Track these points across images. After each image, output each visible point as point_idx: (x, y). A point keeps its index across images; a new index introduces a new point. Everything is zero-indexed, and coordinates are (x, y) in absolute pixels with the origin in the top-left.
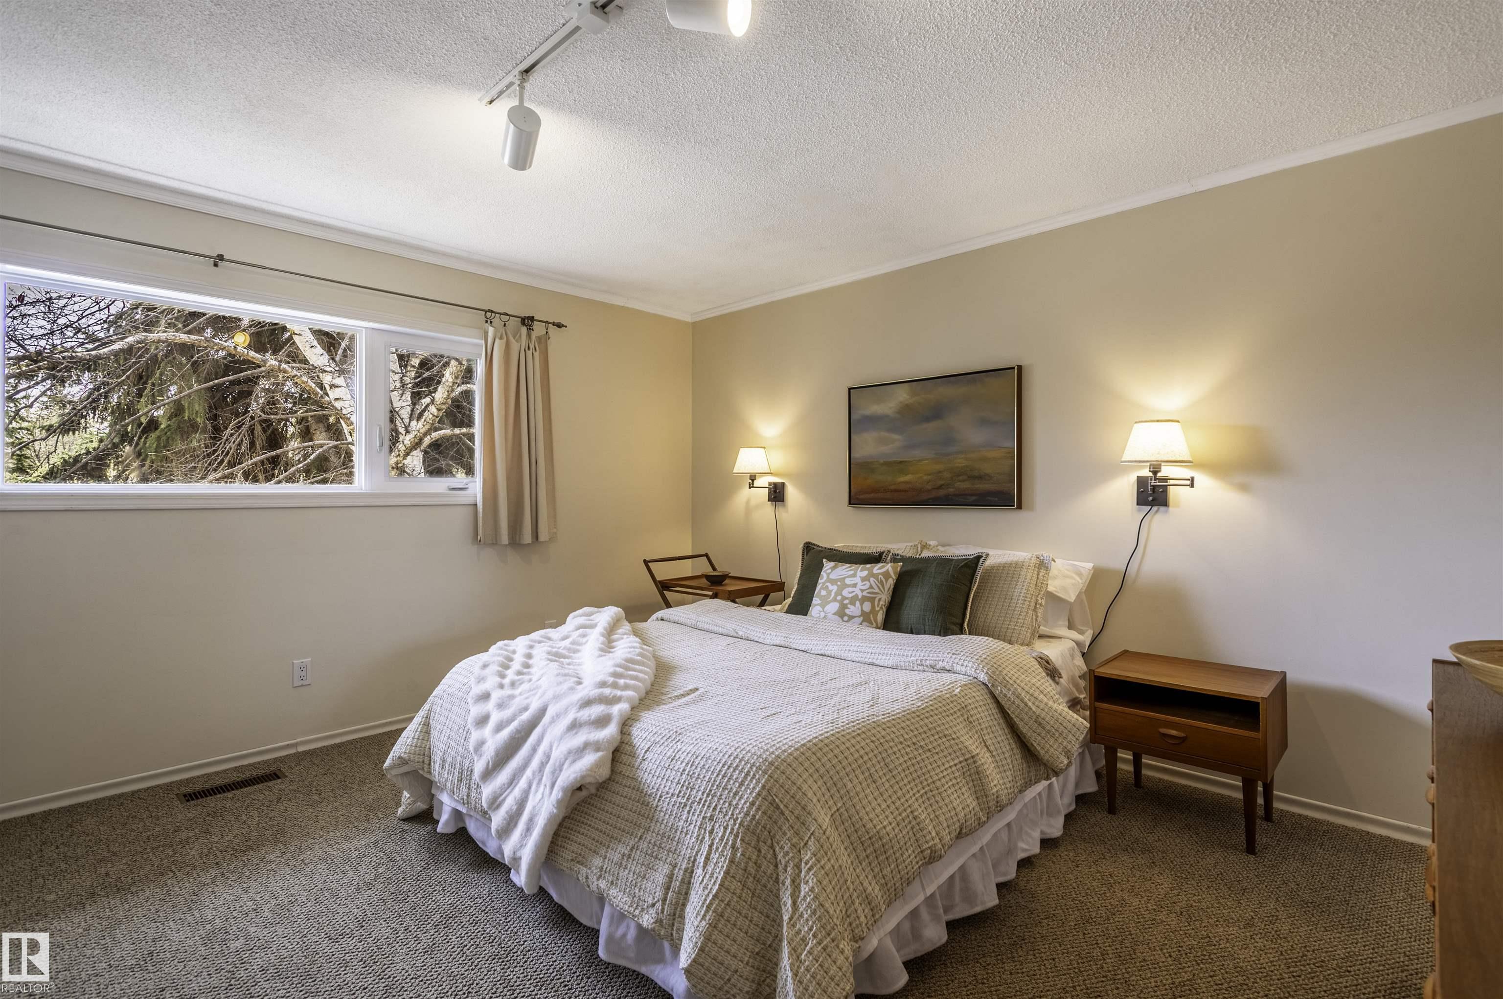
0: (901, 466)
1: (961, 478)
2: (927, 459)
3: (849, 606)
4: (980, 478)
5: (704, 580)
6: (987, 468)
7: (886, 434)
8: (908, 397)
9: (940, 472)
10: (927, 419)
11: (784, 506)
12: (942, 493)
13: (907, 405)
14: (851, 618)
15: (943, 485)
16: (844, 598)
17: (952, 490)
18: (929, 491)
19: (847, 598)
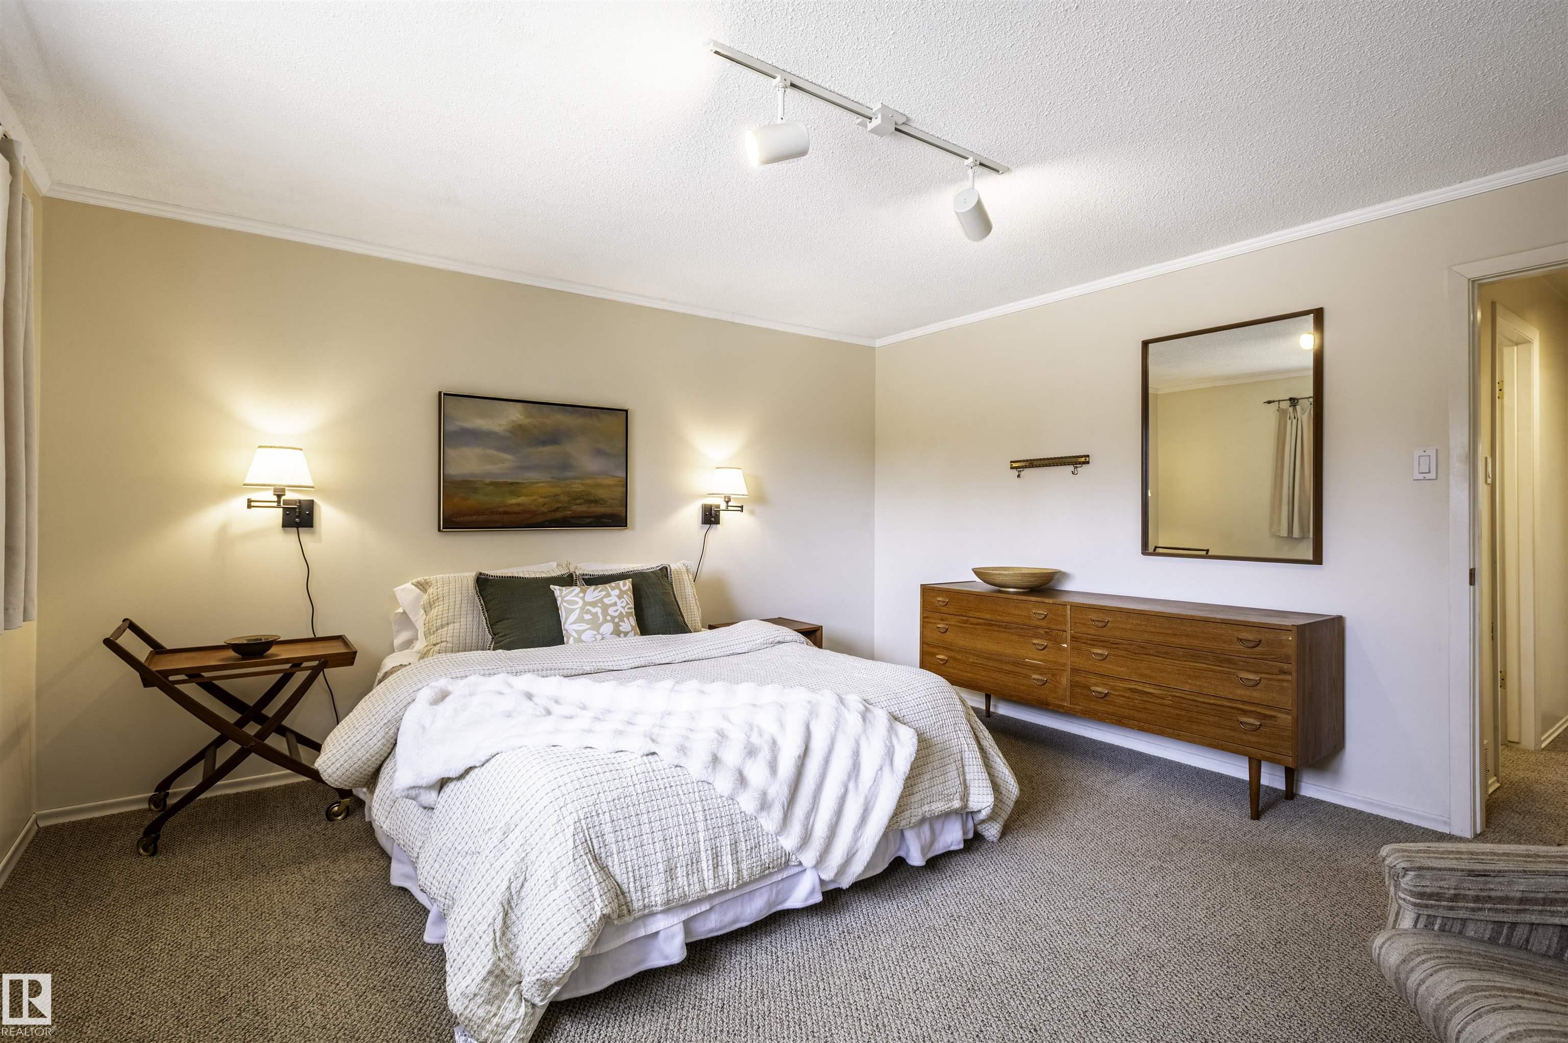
0: (513, 487)
1: (578, 501)
2: (542, 482)
3: (620, 623)
4: (596, 502)
5: (231, 653)
6: (602, 493)
7: (494, 452)
8: (522, 417)
9: (557, 495)
10: (544, 443)
11: (313, 533)
12: (558, 515)
13: (520, 426)
14: (626, 634)
15: (560, 508)
16: (613, 618)
17: (569, 512)
18: (544, 513)
19: (616, 617)
